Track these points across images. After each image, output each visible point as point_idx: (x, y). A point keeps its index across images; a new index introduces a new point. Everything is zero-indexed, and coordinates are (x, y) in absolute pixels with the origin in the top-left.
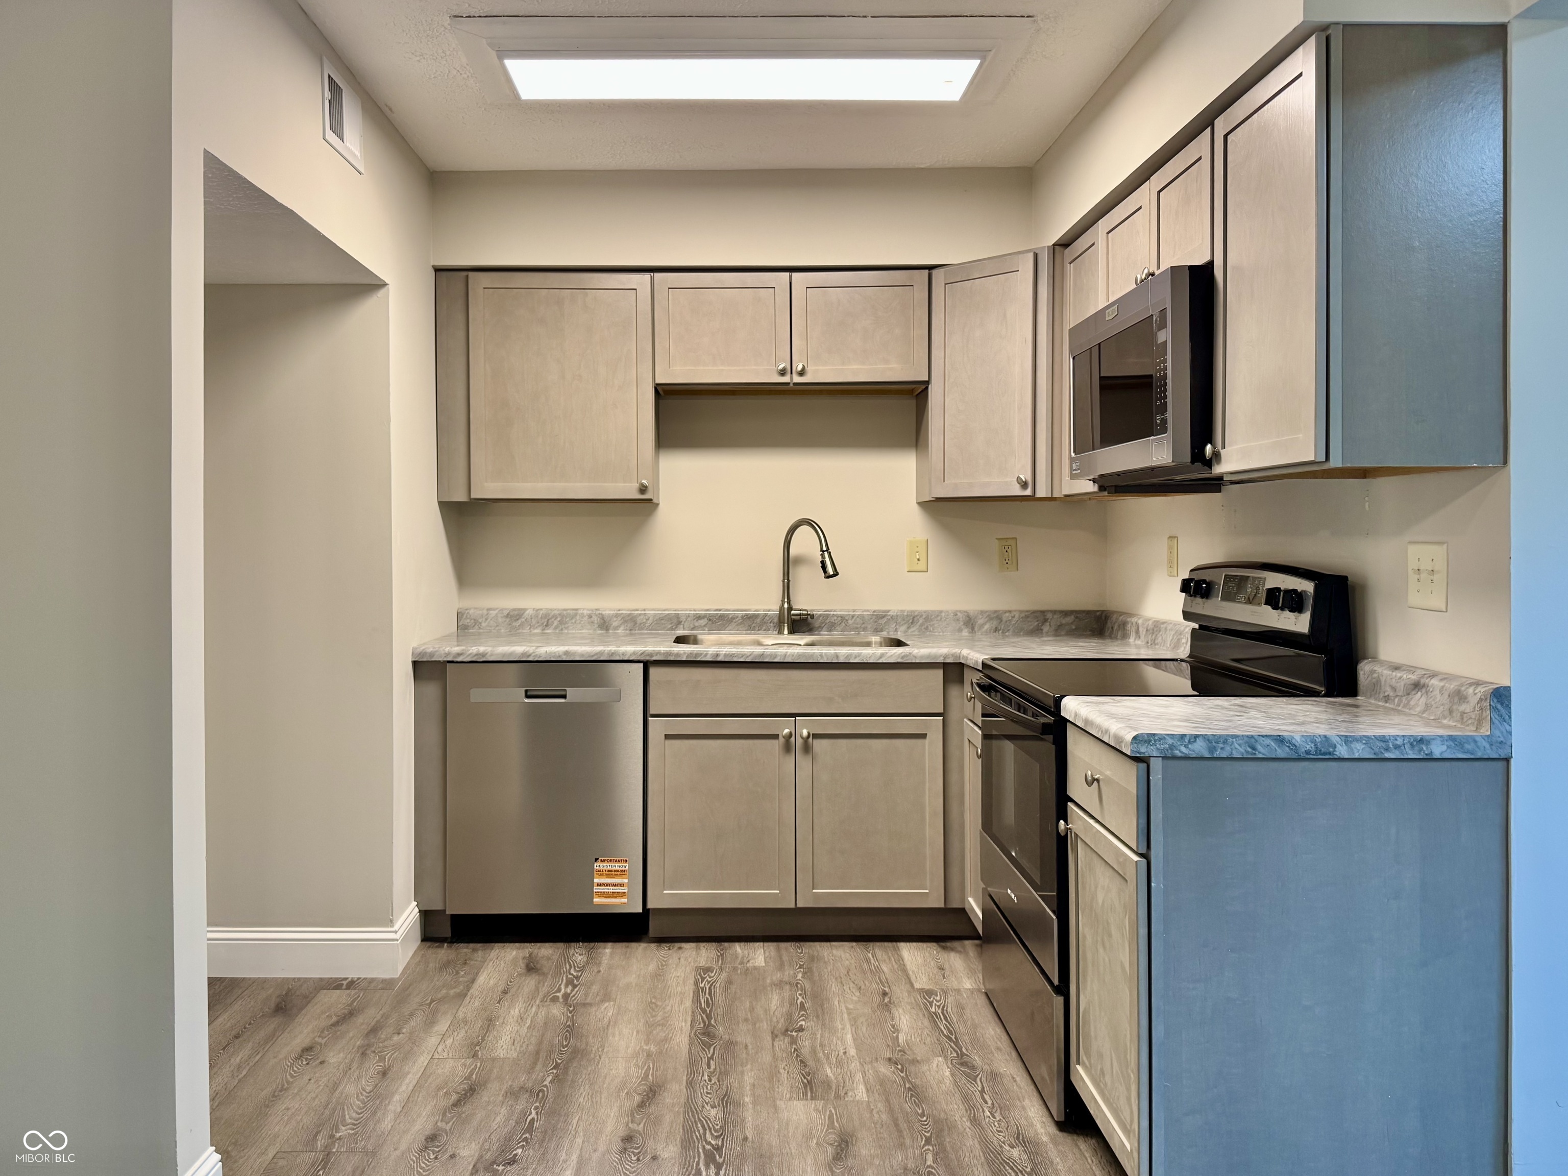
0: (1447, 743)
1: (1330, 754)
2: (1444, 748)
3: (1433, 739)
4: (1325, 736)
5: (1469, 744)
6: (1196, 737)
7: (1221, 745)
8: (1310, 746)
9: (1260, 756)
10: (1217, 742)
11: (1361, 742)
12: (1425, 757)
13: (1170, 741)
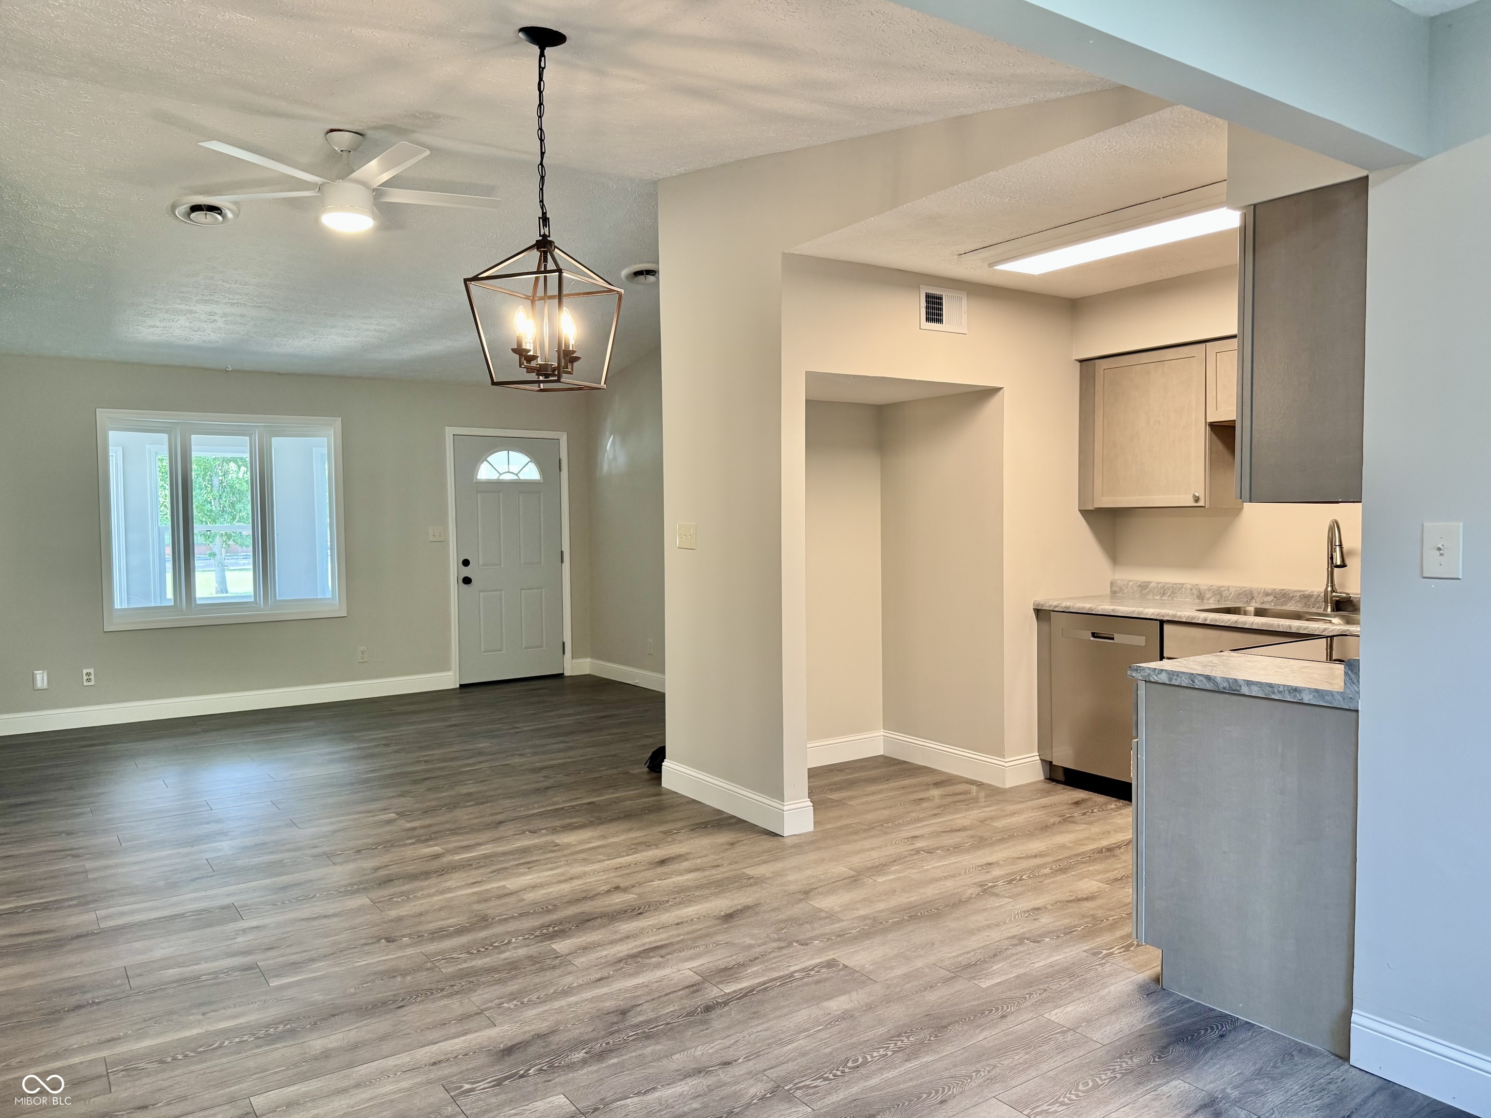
0: (1313, 694)
1: (1238, 691)
2: (1311, 697)
3: (1304, 690)
4: (1235, 679)
5: (1328, 696)
6: (1162, 670)
7: (1175, 677)
8: (1226, 685)
9: (1197, 687)
10: (1173, 675)
11: (1257, 686)
12: (1298, 701)
13: (1148, 671)
